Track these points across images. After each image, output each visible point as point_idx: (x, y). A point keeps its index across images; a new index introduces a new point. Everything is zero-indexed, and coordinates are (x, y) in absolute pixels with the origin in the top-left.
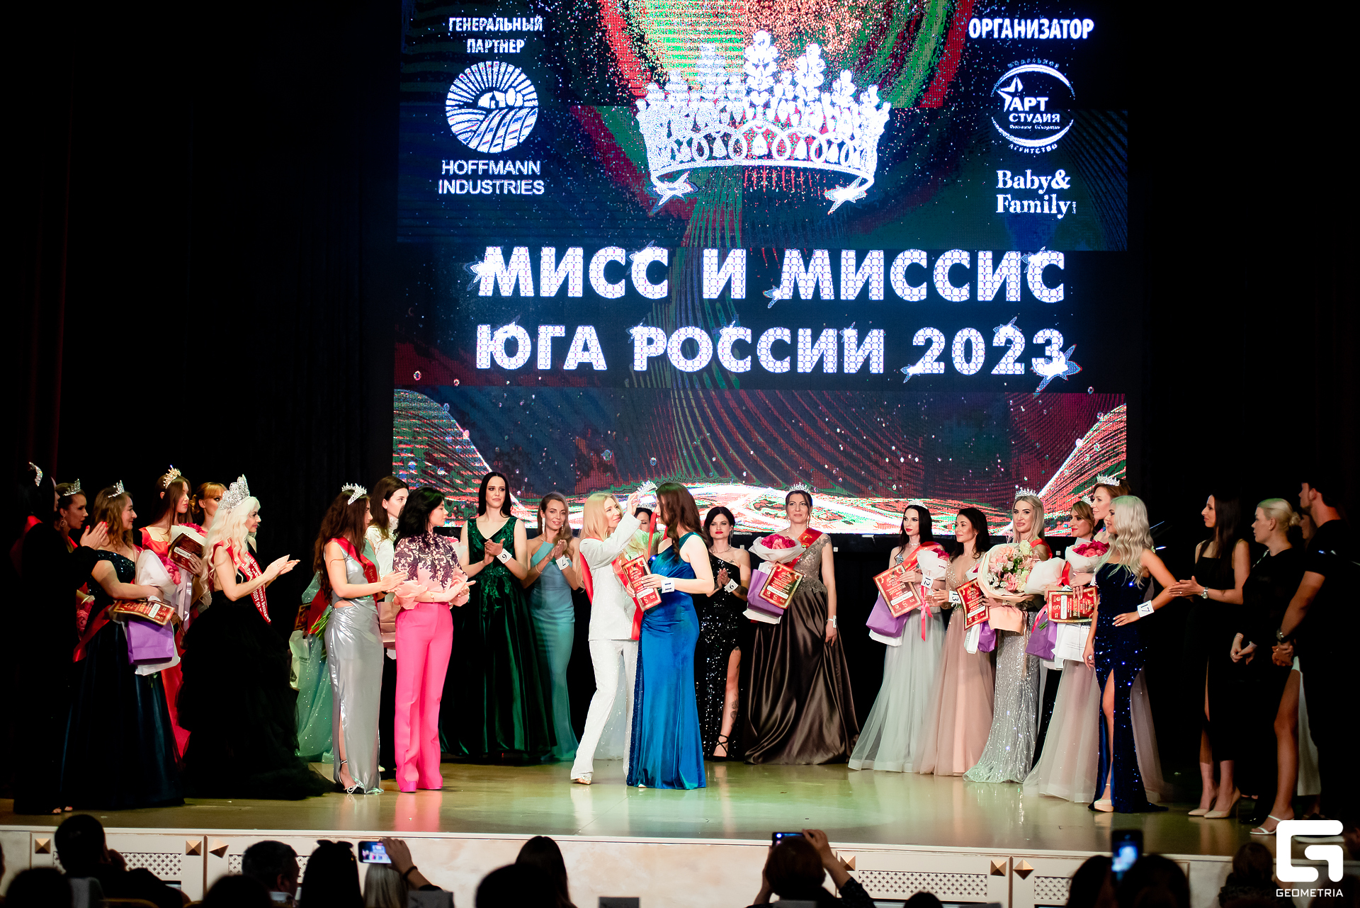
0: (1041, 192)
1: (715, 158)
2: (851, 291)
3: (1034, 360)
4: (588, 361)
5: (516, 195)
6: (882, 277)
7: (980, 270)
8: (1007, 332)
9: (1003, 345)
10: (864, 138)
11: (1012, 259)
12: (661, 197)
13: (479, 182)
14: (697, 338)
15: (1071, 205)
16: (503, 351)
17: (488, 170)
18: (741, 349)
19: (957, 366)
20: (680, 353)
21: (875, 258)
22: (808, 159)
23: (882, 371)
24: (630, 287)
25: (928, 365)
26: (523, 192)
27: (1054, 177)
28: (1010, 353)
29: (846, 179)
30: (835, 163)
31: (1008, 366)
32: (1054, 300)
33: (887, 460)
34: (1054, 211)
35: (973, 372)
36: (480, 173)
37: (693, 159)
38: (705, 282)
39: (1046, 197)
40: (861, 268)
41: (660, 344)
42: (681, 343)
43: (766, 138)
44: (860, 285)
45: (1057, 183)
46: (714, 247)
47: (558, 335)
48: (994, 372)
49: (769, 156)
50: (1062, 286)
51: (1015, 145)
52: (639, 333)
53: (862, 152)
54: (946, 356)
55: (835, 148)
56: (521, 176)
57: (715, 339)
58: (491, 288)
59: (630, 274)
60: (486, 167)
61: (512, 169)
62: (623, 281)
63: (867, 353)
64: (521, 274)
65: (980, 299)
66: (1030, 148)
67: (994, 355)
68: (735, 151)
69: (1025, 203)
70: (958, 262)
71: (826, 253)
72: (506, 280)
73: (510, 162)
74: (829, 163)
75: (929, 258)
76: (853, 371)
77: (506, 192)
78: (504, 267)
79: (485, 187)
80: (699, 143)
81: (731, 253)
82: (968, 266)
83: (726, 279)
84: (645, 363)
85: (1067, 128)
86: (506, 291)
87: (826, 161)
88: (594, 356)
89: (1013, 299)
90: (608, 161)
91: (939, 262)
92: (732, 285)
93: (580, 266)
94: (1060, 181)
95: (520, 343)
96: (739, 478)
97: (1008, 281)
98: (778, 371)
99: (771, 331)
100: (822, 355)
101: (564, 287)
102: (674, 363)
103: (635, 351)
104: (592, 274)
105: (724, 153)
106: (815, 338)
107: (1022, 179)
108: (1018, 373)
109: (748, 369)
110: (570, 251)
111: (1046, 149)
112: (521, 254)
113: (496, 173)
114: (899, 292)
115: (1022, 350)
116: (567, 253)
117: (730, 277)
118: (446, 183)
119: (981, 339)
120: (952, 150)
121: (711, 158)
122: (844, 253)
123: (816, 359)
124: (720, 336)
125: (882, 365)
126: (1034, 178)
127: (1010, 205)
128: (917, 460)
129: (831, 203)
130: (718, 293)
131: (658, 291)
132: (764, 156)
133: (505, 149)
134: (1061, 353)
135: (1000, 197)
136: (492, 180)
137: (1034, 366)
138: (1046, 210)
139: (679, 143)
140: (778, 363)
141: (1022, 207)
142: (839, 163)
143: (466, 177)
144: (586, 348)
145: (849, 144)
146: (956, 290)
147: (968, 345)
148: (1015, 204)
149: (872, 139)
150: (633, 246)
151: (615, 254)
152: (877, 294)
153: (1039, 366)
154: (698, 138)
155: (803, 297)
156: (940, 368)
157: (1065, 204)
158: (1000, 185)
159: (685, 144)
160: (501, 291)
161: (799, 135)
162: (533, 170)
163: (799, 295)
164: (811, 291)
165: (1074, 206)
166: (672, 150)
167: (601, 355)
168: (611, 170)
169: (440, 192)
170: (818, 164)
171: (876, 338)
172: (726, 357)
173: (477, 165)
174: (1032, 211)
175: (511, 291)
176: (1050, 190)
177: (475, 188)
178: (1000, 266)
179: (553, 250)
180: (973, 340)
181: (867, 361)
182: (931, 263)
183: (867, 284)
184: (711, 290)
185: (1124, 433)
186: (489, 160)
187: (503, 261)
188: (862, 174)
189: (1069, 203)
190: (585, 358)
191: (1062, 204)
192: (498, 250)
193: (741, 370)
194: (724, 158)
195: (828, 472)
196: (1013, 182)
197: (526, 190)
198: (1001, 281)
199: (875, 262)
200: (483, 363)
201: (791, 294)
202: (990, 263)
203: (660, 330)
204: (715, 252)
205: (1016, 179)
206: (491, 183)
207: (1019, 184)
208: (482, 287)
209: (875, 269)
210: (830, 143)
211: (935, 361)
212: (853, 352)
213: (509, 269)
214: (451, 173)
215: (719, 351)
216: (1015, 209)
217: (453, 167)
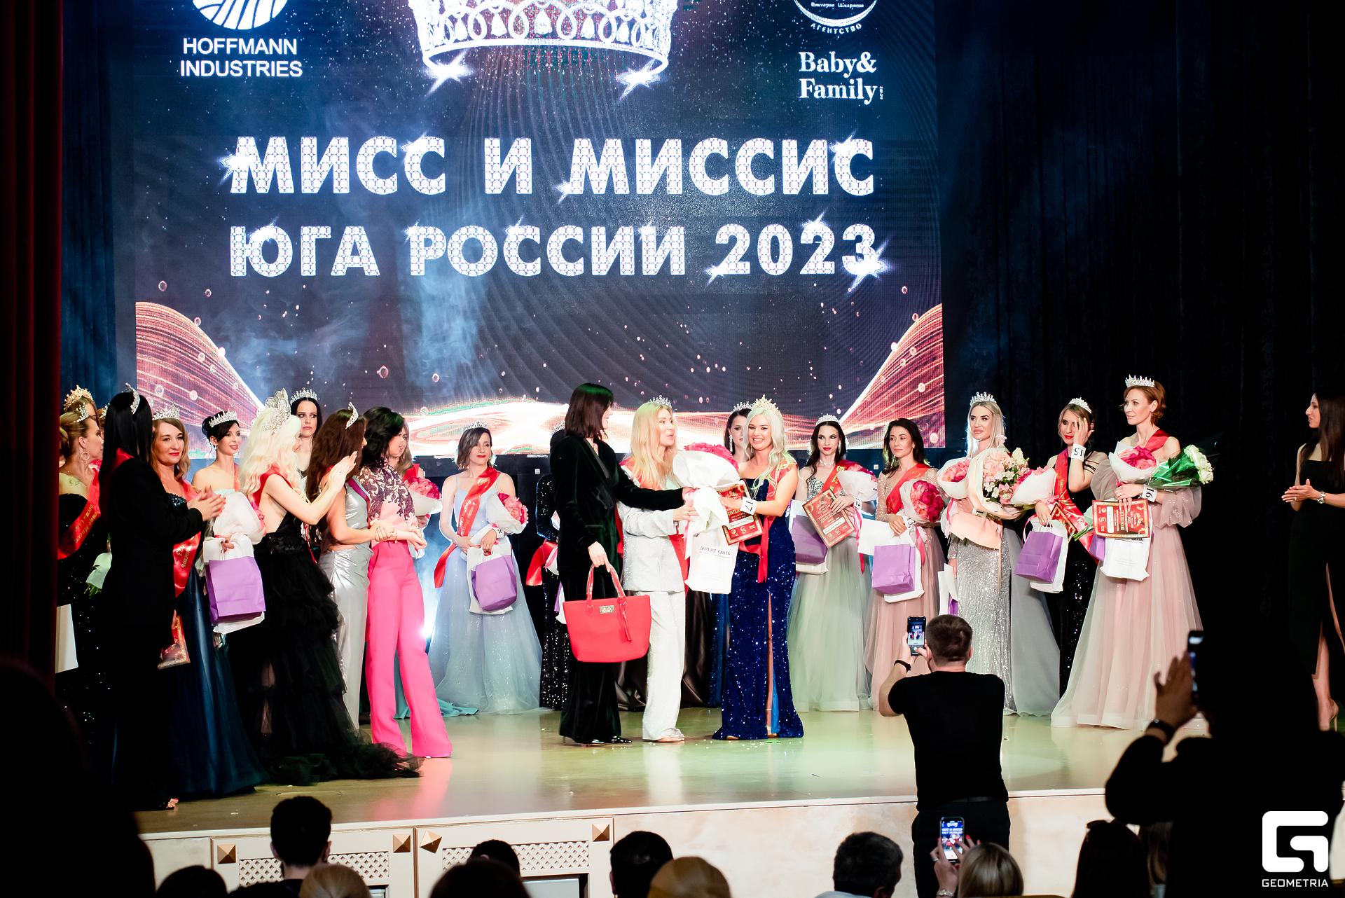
0: (846, 76)
1: (494, 37)
2: (647, 185)
3: (844, 258)
4: (358, 266)
5: (271, 77)
6: (680, 168)
7: (785, 161)
8: (815, 228)
9: (811, 242)
10: (657, 15)
11: (818, 147)
12: (434, 81)
13: (227, 62)
14: (480, 238)
15: (878, 90)
16: (261, 256)
17: (237, 50)
18: (529, 250)
19: (764, 266)
20: (461, 256)
21: (673, 147)
22: (596, 38)
23: (683, 273)
24: (403, 182)
25: (733, 265)
26: (279, 75)
27: (859, 59)
28: (819, 250)
29: (639, 61)
30: (626, 43)
31: (818, 265)
32: (863, 193)
33: (692, 370)
34: (861, 96)
35: (781, 272)
36: (228, 52)
37: (470, 38)
38: (488, 176)
39: (852, 81)
40: (657, 159)
41: (439, 245)
42: (462, 244)
43: (550, 15)
44: (657, 178)
45: (863, 66)
46: (495, 136)
47: (323, 237)
48: (803, 272)
49: (554, 35)
50: (871, 178)
51: (817, 24)
52: (415, 233)
53: (654, 30)
54: (751, 256)
55: (624, 26)
56: (275, 57)
57: (500, 239)
58: (244, 184)
59: (403, 167)
60: (235, 46)
61: (265, 48)
62: (395, 176)
63: (666, 254)
64: (280, 167)
65: (786, 192)
66: (833, 28)
67: (803, 253)
68: (516, 29)
69: (830, 88)
70: (761, 152)
71: (619, 142)
72: (262, 175)
73: (261, 41)
74: (620, 43)
75: (729, 149)
76: (652, 273)
77: (258, 74)
78: (259, 160)
79: (234, 69)
80: (476, 20)
81: (515, 144)
82: (772, 157)
83: (511, 172)
84: (422, 267)
85: (872, 6)
86: (262, 188)
87: (616, 41)
88: (365, 260)
89: (820, 192)
90: (374, 39)
91: (741, 152)
92: (518, 180)
93: (346, 159)
94: (866, 64)
95: (281, 246)
96: (533, 395)
97: (814, 173)
98: (571, 274)
99: (561, 230)
100: (618, 256)
101: (328, 183)
102: (456, 267)
103: (412, 254)
104: (360, 167)
105: (503, 31)
106: (610, 237)
107: (826, 61)
108: (828, 272)
109: (538, 272)
110: (334, 141)
111: (850, 30)
112: (278, 145)
113: (247, 52)
114: (699, 185)
115: (832, 247)
116: (331, 143)
117: (515, 169)
118: (189, 63)
119: (788, 236)
120: (751, 29)
121: (489, 36)
122: (638, 142)
123: (612, 260)
124: (505, 236)
125: (683, 267)
126: (838, 60)
127: (814, 91)
128: (724, 369)
129: (623, 87)
130: (502, 188)
131: (436, 186)
132: (547, 34)
133: (256, 25)
134: (872, 249)
135: (804, 82)
136: (242, 62)
137: (844, 264)
138: (852, 96)
139: (453, 19)
140: (571, 265)
141: (827, 93)
142: (630, 44)
143: (212, 57)
144: (355, 252)
145: (641, 23)
146: (760, 183)
147: (775, 242)
148: (820, 89)
149: (665, 16)
150: (404, 137)
151: (386, 144)
152: (675, 187)
153: (849, 264)
154: (474, 14)
155: (595, 192)
156: (745, 269)
157: (872, 89)
158: (803, 69)
159: (460, 23)
160: (257, 187)
161: (586, 11)
162: (289, 50)
163: (591, 190)
164: (604, 185)
165: (881, 91)
166: (446, 26)
167: (373, 260)
168: (378, 49)
169: (183, 74)
170: (607, 44)
171: (676, 237)
172: (514, 260)
173: (225, 43)
174: (838, 96)
175: (268, 188)
176: (856, 74)
177: (222, 70)
178: (806, 156)
179: (315, 140)
180: (780, 237)
181: (667, 262)
182: (733, 153)
183: (664, 178)
184: (494, 183)
185: (941, 335)
186: (238, 37)
187: (257, 154)
188: (655, 55)
189: (875, 87)
190: (355, 262)
191: (868, 88)
192: (252, 140)
193: (530, 274)
194: (504, 36)
195: (629, 386)
196: (817, 64)
197: (282, 72)
198: (808, 173)
199: (673, 152)
200: (238, 269)
201: (582, 188)
202: (795, 152)
203: (437, 229)
204: (497, 142)
205: (819, 61)
206: (240, 64)
207: (823, 68)
208: (234, 184)
209: (673, 160)
210: (619, 20)
211: (741, 260)
212: (652, 252)
213: (265, 162)
214: (195, 52)
215: (506, 253)
216: (820, 94)
217: (197, 46)
